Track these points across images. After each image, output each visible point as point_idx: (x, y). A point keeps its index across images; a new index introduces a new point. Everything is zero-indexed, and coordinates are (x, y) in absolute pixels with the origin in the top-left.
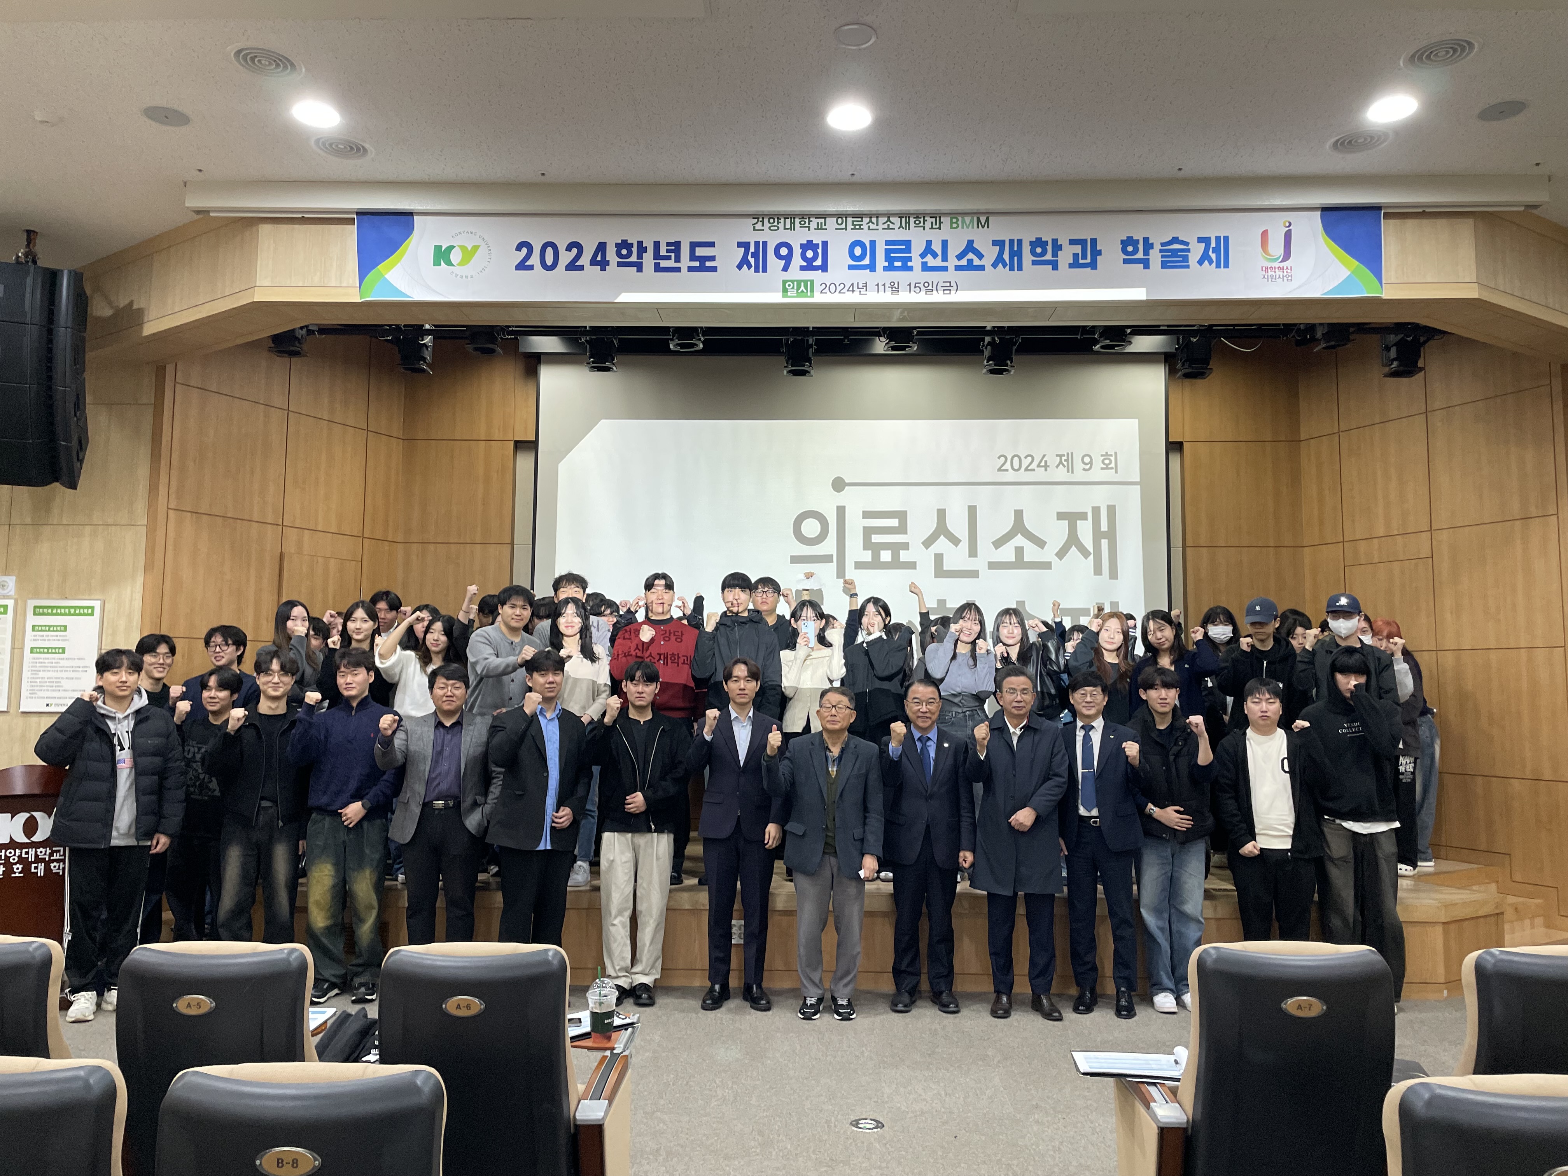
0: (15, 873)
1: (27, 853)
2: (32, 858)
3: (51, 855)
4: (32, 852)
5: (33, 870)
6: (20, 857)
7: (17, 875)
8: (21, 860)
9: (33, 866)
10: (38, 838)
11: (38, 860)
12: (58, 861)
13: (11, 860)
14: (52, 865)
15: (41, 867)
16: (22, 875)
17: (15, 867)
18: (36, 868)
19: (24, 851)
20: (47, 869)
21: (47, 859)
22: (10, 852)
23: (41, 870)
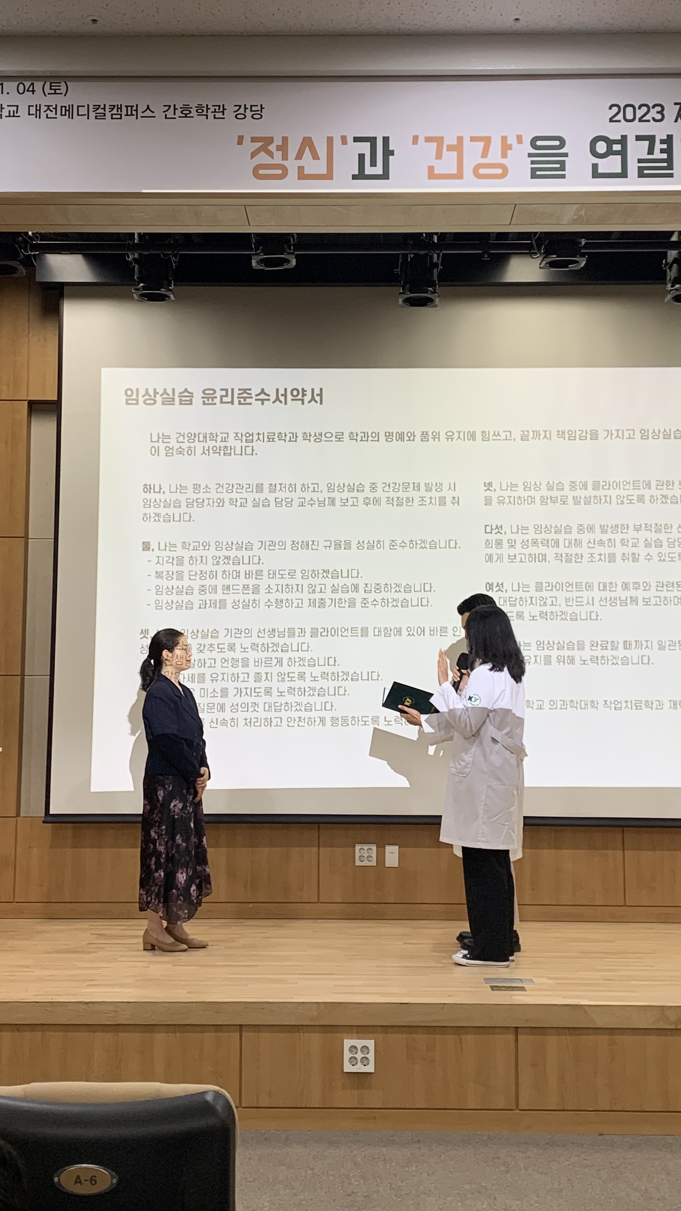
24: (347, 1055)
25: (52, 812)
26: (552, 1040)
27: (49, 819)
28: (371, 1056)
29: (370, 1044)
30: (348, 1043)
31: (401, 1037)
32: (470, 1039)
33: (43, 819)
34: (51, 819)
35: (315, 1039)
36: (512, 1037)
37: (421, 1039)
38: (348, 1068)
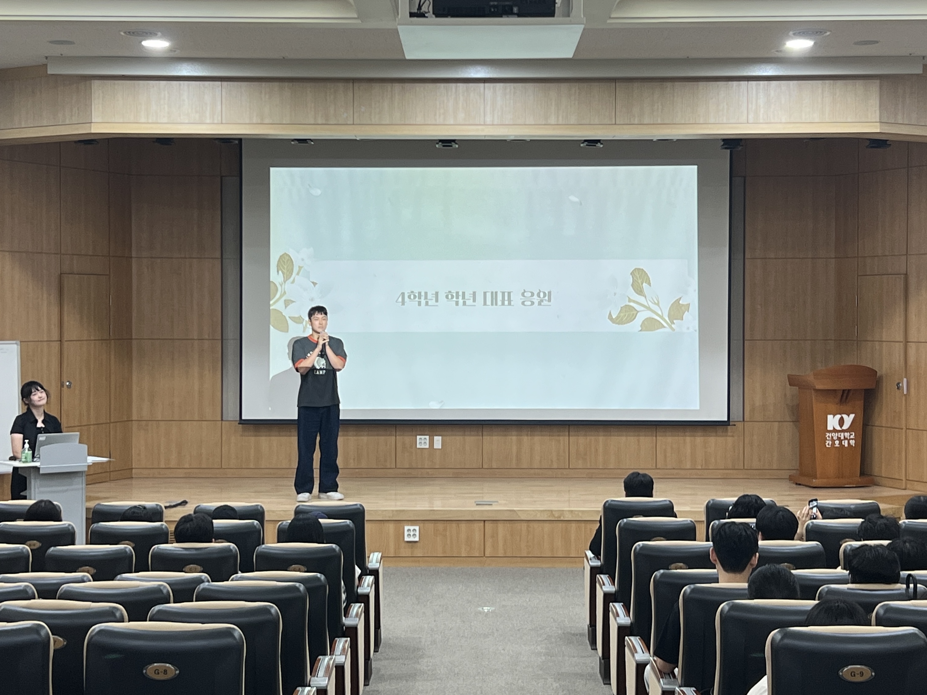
0: (836, 444)
1: (840, 435)
2: (842, 438)
3: (850, 436)
4: (842, 434)
5: (843, 443)
6: (838, 437)
7: (837, 445)
8: (839, 439)
9: (843, 442)
10: (845, 427)
11: (845, 438)
12: (852, 439)
13: (834, 438)
14: (851, 441)
15: (846, 441)
16: (839, 446)
17: (836, 442)
18: (844, 443)
19: (839, 434)
20: (849, 443)
21: (848, 438)
22: (833, 434)
23: (846, 443)
24: (406, 533)
25: (243, 418)
26: (500, 526)
27: (243, 422)
28: (417, 533)
29: (417, 528)
30: (406, 528)
31: (430, 526)
32: (463, 526)
33: (238, 422)
34: (242, 422)
35: (391, 526)
36: (482, 524)
37: (440, 526)
38: (407, 539)
